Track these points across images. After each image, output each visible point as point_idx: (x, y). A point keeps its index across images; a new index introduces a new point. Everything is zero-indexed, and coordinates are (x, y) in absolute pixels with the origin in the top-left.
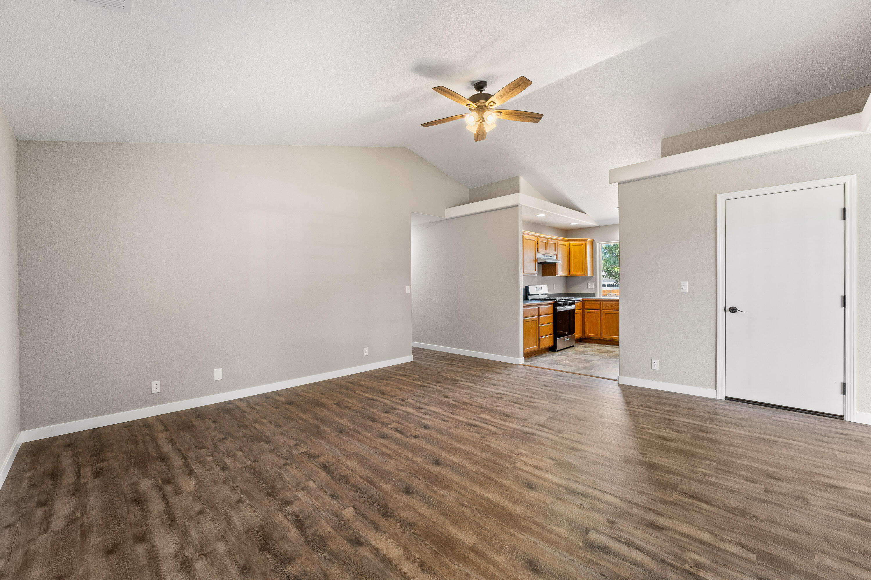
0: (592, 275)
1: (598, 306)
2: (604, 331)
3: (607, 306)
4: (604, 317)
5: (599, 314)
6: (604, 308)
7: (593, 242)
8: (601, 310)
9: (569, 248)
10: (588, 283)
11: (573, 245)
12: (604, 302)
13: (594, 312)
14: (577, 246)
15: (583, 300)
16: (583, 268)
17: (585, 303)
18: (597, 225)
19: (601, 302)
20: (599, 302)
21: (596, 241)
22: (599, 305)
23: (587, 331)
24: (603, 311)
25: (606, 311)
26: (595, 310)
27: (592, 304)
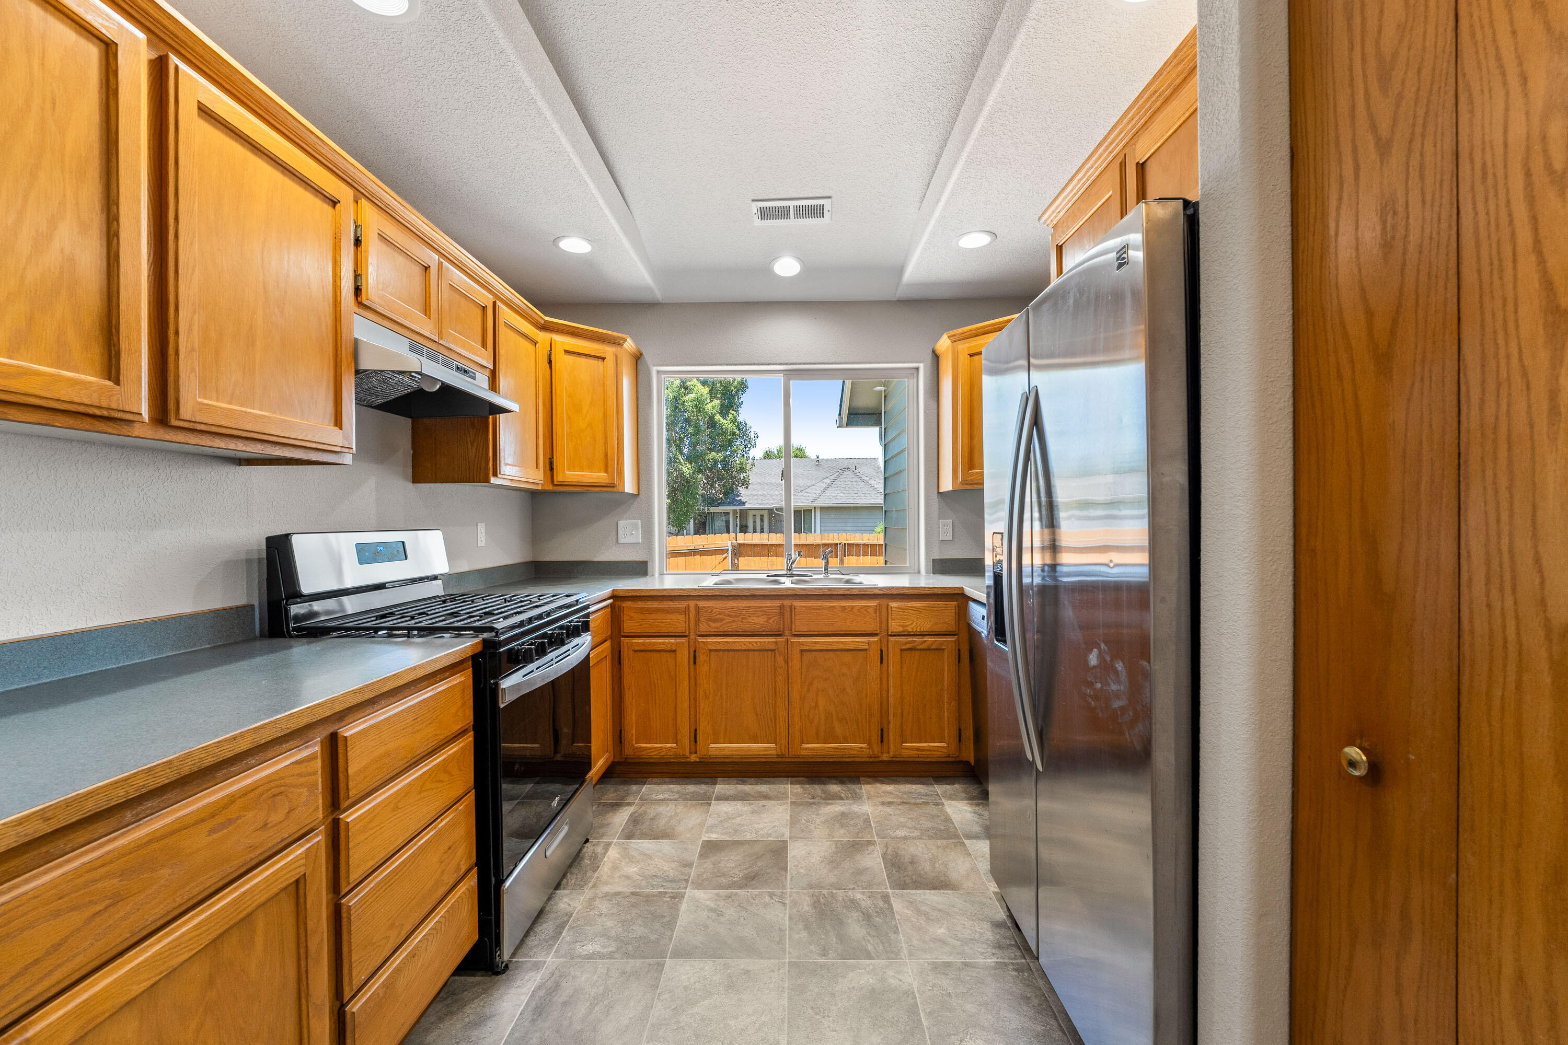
0: (635, 492)
1: (679, 623)
2: (704, 727)
3: (715, 621)
4: (703, 668)
5: (683, 656)
6: (703, 628)
7: (638, 358)
8: (692, 636)
9: (550, 362)
10: (622, 523)
11: (567, 352)
12: (701, 604)
13: (663, 647)
14: (583, 360)
15: (614, 596)
16: (606, 456)
17: (621, 609)
18: (659, 295)
19: (692, 603)
20: (682, 605)
21: (648, 357)
22: (681, 618)
23: (631, 731)
24: (701, 639)
25: (710, 640)
26: (667, 640)
27: (655, 611)
